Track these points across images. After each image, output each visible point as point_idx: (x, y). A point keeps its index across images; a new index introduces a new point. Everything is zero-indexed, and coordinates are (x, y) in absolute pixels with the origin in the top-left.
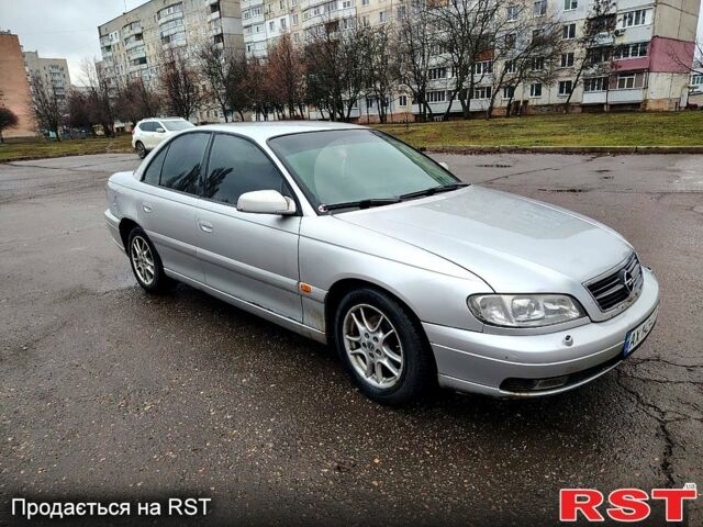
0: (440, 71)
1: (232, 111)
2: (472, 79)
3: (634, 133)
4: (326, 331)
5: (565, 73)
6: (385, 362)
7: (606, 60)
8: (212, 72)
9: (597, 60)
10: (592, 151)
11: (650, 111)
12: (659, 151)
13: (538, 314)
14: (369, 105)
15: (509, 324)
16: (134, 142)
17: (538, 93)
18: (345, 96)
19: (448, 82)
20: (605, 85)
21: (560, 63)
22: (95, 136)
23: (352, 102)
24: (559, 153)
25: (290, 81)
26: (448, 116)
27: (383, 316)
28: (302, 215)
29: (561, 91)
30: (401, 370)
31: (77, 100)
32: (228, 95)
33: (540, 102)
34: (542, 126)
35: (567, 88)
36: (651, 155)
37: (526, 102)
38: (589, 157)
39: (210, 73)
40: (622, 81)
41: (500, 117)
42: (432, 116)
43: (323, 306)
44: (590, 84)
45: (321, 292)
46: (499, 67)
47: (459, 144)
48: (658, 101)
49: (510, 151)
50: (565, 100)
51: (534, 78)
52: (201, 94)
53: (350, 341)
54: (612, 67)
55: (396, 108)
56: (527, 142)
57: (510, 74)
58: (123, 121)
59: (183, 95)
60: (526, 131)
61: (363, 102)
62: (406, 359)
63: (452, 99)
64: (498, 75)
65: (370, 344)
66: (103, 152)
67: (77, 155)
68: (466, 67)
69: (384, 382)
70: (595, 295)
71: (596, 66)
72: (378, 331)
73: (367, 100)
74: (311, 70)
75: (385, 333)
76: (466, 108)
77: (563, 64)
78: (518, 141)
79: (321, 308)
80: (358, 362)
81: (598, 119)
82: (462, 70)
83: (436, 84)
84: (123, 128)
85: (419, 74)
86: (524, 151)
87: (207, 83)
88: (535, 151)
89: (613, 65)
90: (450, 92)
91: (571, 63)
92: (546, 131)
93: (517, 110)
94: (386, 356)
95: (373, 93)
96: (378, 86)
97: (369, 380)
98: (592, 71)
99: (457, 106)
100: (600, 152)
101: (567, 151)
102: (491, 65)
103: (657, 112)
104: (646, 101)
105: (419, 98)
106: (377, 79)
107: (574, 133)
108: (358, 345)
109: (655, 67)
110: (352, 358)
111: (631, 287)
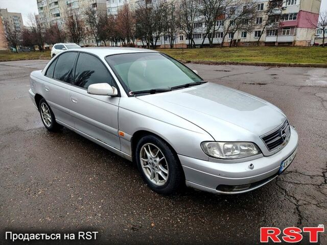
0: (199, 24)
1: (100, 40)
2: (214, 28)
3: (288, 57)
4: (132, 155)
5: (258, 27)
6: (160, 173)
7: (277, 21)
8: (91, 21)
9: (273, 21)
10: (269, 65)
11: (297, 46)
12: (300, 66)
13: (237, 152)
14: (165, 39)
15: (221, 157)
16: (52, 54)
17: (245, 36)
18: (154, 35)
19: (203, 29)
20: (276, 33)
21: (256, 22)
22: (35, 50)
23: (157, 38)
24: (254, 65)
25: (128, 27)
26: (203, 46)
27: (159, 150)
28: (120, 96)
29: (256, 36)
30: (167, 177)
31: (26, 33)
32: (98, 33)
33: (245, 40)
34: (246, 52)
35: (259, 34)
36: (296, 68)
37: (239, 40)
38: (267, 67)
39: (90, 22)
40: (284, 32)
41: (227, 47)
42: (195, 45)
43: (130, 143)
44: (269, 32)
45: (129, 136)
46: (227, 23)
47: (206, 60)
48: (301, 41)
49: (230, 64)
50: (257, 40)
51: (244, 29)
52: (86, 32)
53: (144, 161)
54: (280, 25)
55: (178, 41)
56: (239, 60)
57: (232, 27)
58: (48, 44)
59: (77, 32)
60: (238, 54)
61: (163, 38)
62: (170, 172)
63: (205, 37)
64: (227, 27)
65: (153, 163)
66: (38, 59)
67: (25, 60)
68: (211, 22)
69: (160, 182)
70: (266, 142)
71: (272, 24)
72: (157, 157)
73: (165, 37)
74: (138, 21)
75: (160, 158)
76: (211, 42)
77: (257, 23)
78: (234, 59)
79: (130, 144)
80: (147, 172)
81: (272, 49)
82: (210, 24)
83: (197, 30)
84: (48, 47)
85: (189, 25)
86: (237, 64)
87: (88, 26)
88: (242, 64)
89: (280, 24)
90: (204, 34)
91: (261, 22)
92: (248, 54)
93: (235, 44)
94: (160, 170)
95: (168, 34)
96: (170, 31)
97: (153, 181)
98: (270, 26)
99: (207, 41)
100: (273, 65)
101: (257, 65)
102: (223, 22)
103: (300, 47)
104: (295, 41)
105: (189, 37)
106: (169, 27)
107: (261, 56)
108: (147, 164)
109: (300, 25)
110: (144, 169)
111: (284, 138)
